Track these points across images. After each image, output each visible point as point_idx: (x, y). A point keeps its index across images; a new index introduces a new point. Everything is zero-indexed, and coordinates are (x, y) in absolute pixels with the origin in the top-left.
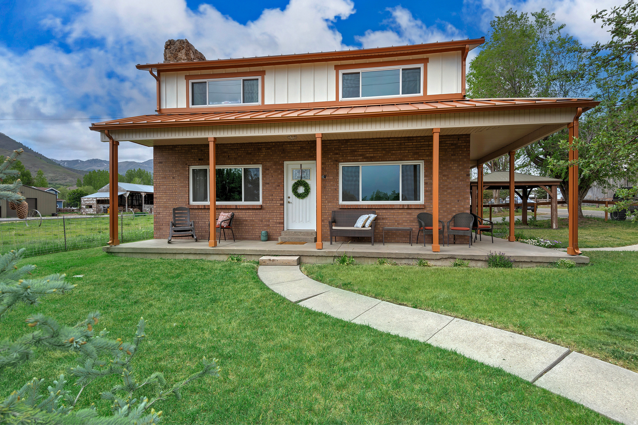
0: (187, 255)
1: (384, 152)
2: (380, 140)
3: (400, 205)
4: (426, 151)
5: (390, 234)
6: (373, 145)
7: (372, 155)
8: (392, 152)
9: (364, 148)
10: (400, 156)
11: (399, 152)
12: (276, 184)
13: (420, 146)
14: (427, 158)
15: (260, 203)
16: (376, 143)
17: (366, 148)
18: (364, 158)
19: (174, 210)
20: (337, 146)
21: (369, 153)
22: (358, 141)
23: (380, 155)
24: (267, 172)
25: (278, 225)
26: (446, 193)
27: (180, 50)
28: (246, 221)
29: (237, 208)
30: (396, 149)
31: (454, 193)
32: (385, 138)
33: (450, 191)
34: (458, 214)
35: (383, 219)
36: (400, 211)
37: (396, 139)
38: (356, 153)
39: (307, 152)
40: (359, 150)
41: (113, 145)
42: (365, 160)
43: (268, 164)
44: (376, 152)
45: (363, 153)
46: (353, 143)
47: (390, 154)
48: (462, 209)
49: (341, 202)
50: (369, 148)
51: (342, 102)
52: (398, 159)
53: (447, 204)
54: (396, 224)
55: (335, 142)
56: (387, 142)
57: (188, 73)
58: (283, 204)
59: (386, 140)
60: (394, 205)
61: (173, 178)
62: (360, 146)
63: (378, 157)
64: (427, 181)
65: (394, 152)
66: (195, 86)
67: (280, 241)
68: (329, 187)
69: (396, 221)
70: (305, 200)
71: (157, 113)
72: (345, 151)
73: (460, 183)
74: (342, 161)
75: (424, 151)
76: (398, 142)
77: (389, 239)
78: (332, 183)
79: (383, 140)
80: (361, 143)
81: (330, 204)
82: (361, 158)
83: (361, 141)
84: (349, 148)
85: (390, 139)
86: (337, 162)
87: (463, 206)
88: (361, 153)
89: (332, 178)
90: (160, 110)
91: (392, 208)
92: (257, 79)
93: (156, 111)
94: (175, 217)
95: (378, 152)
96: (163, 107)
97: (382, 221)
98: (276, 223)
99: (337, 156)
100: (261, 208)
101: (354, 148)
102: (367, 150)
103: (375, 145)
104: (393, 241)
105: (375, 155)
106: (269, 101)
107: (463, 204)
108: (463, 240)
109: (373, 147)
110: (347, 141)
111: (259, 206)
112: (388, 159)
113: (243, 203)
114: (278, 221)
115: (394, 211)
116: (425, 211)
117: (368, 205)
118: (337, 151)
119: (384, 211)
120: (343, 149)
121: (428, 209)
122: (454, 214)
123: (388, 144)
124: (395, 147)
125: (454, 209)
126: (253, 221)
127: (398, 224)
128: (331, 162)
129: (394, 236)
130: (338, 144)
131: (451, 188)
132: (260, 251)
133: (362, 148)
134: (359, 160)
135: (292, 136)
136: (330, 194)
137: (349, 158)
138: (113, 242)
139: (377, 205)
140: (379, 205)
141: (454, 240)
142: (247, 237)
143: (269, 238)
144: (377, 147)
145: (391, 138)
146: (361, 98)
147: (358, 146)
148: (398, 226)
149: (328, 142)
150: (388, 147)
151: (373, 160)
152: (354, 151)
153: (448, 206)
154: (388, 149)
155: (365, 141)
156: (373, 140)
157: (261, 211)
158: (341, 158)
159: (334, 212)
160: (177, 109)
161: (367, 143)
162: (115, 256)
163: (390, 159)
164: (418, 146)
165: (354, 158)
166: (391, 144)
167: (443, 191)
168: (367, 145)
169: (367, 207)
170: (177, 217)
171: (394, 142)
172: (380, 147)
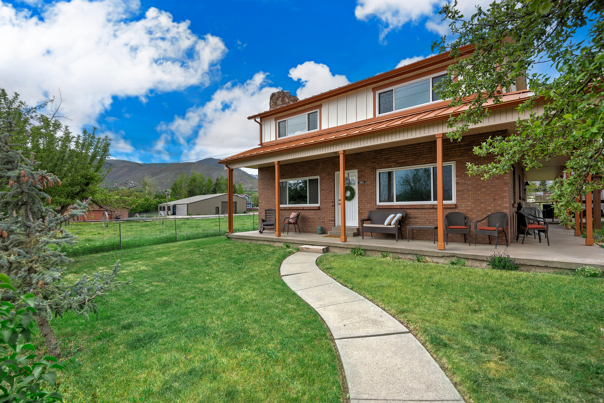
0: (263, 242)
1: (415, 157)
2: (412, 146)
3: (430, 205)
4: (457, 152)
5: (422, 232)
6: (405, 152)
7: (404, 161)
8: (422, 156)
9: (396, 155)
10: (430, 159)
11: (429, 155)
12: (329, 190)
13: (451, 147)
14: (458, 159)
15: (318, 205)
16: (408, 149)
17: (398, 155)
18: (397, 164)
19: (266, 210)
20: (374, 156)
21: (401, 159)
22: (391, 149)
23: (411, 160)
24: (323, 181)
25: (330, 222)
26: (479, 192)
27: (278, 99)
28: (310, 218)
29: (303, 209)
30: (426, 153)
31: (489, 192)
32: (416, 144)
33: (484, 190)
34: (493, 214)
35: (415, 218)
36: (431, 211)
37: (426, 144)
38: (389, 160)
39: (350, 163)
40: (393, 157)
41: (230, 171)
42: (397, 166)
43: (324, 175)
44: (407, 158)
45: (396, 159)
46: (387, 152)
47: (420, 158)
48: (499, 208)
49: (378, 203)
50: (401, 154)
51: (378, 118)
52: (428, 162)
53: (481, 203)
54: (428, 223)
55: (372, 152)
56: (417, 148)
57: (275, 116)
58: (334, 206)
59: (416, 145)
60: (424, 205)
61: (268, 189)
62: (393, 153)
63: (409, 162)
64: (459, 181)
65: (424, 156)
66: (281, 124)
67: (328, 235)
68: (367, 191)
69: (427, 220)
70: (351, 202)
71: (260, 146)
72: (380, 159)
73: (496, 181)
74: (378, 168)
75: (454, 152)
76: (428, 146)
77: (420, 236)
78: (370, 187)
79: (413, 146)
80: (394, 151)
81: (368, 205)
82: (394, 164)
83: (394, 149)
84: (384, 157)
85: (421, 145)
86: (374, 169)
87: (499, 205)
88: (394, 160)
89: (370, 183)
90: (261, 144)
91: (422, 208)
92: (317, 112)
93: (259, 145)
94: (266, 216)
95: (410, 157)
96: (263, 142)
97: (414, 220)
98: (329, 220)
99: (374, 164)
100: (319, 208)
101: (388, 156)
102: (399, 157)
103: (406, 151)
104: (424, 239)
105: (406, 160)
106: (324, 127)
107: (500, 202)
108: (500, 240)
109: (405, 154)
110: (382, 150)
111: (317, 207)
112: (418, 163)
113: (308, 205)
114: (330, 219)
115: (425, 211)
116: (457, 211)
117: (400, 206)
118: (374, 160)
119: (416, 211)
120: (378, 157)
121: (460, 208)
122: (490, 213)
123: (418, 150)
124: (425, 151)
125: (490, 208)
126: (314, 218)
127: (430, 223)
128: (369, 169)
129: (426, 234)
130: (375, 154)
131: (485, 187)
132: (303, 241)
133: (394, 155)
134: (393, 166)
135: (332, 153)
136: (368, 197)
137: (384, 165)
138: (230, 231)
139: (408, 205)
140: (410, 205)
141: (489, 240)
142: (310, 230)
143: (323, 232)
144: (408, 153)
145: (421, 143)
146: (394, 112)
147: (391, 153)
148: (429, 225)
149: (367, 153)
150: (418, 152)
151: (405, 165)
152: (389, 158)
153: (482, 205)
154: (418, 154)
155: (398, 148)
156: (404, 147)
157: (319, 211)
158: (377, 166)
159: (370, 212)
160: (271, 142)
161: (399, 150)
162: (230, 240)
163: (421, 163)
164: (448, 148)
165: (388, 165)
166: (421, 149)
167: (476, 190)
168: (399, 152)
169: (399, 208)
170: (268, 215)
171: (424, 146)
172: (411, 153)
